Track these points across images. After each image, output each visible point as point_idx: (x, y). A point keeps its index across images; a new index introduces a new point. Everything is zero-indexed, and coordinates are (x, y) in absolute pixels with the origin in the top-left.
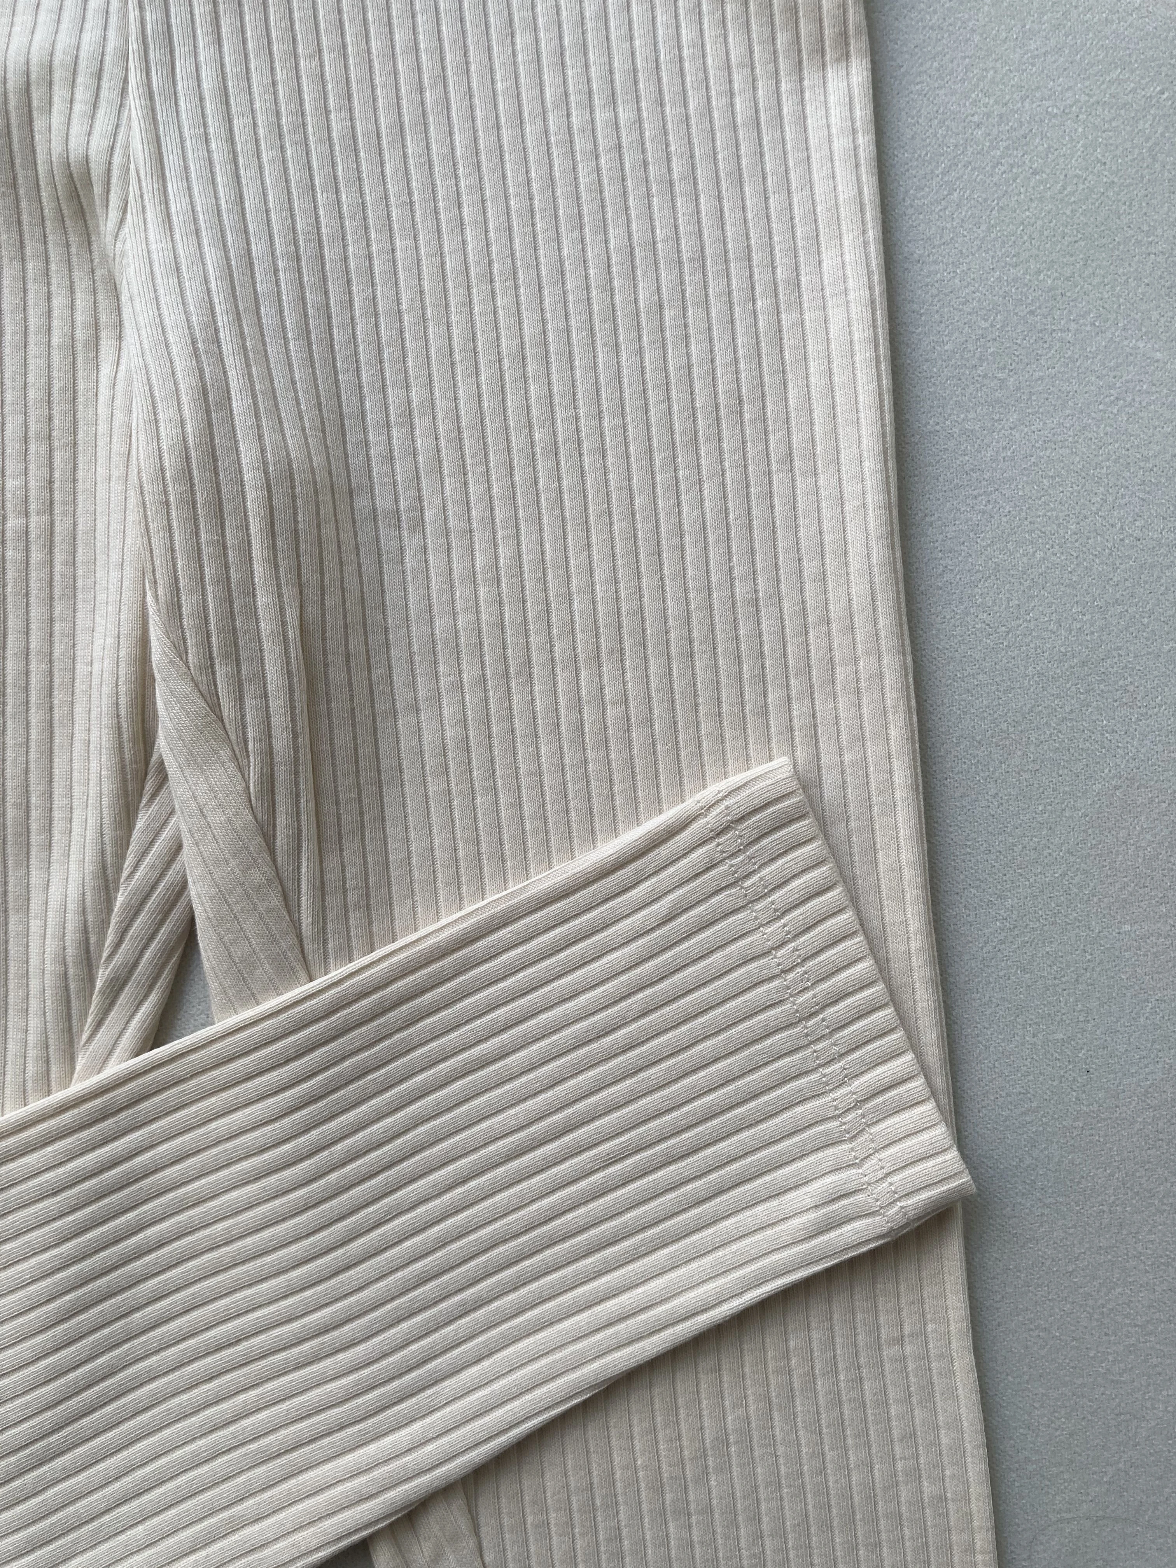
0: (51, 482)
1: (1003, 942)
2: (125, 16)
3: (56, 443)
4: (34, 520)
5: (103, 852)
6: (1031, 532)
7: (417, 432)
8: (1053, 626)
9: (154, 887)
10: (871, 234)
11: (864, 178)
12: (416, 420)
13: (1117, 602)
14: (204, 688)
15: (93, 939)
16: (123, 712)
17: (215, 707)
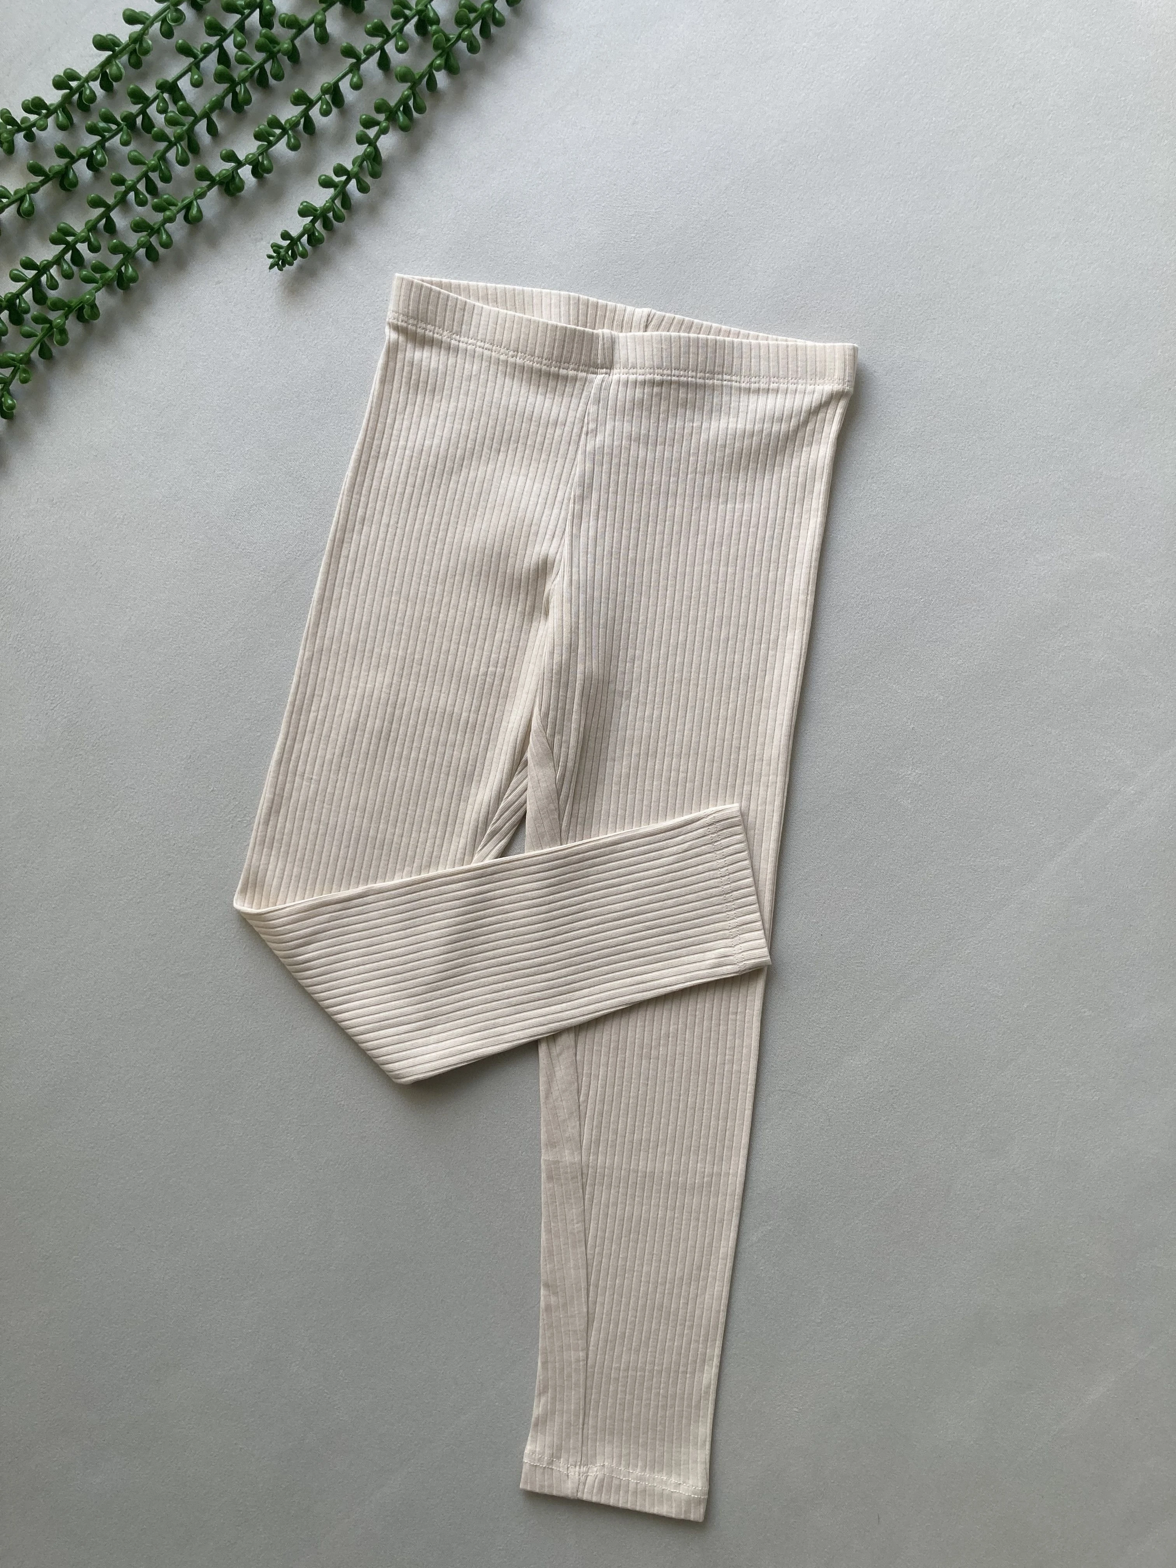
0: (507, 658)
1: (800, 883)
2: (568, 506)
3: (512, 645)
4: (498, 669)
5: (501, 788)
6: (841, 743)
7: (635, 666)
8: (841, 778)
9: (514, 803)
10: (805, 631)
11: (807, 611)
12: (636, 662)
13: (866, 774)
14: (550, 742)
15: (490, 816)
16: (518, 742)
17: (552, 749)
